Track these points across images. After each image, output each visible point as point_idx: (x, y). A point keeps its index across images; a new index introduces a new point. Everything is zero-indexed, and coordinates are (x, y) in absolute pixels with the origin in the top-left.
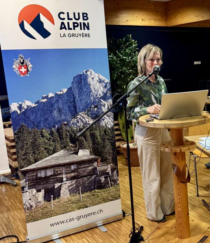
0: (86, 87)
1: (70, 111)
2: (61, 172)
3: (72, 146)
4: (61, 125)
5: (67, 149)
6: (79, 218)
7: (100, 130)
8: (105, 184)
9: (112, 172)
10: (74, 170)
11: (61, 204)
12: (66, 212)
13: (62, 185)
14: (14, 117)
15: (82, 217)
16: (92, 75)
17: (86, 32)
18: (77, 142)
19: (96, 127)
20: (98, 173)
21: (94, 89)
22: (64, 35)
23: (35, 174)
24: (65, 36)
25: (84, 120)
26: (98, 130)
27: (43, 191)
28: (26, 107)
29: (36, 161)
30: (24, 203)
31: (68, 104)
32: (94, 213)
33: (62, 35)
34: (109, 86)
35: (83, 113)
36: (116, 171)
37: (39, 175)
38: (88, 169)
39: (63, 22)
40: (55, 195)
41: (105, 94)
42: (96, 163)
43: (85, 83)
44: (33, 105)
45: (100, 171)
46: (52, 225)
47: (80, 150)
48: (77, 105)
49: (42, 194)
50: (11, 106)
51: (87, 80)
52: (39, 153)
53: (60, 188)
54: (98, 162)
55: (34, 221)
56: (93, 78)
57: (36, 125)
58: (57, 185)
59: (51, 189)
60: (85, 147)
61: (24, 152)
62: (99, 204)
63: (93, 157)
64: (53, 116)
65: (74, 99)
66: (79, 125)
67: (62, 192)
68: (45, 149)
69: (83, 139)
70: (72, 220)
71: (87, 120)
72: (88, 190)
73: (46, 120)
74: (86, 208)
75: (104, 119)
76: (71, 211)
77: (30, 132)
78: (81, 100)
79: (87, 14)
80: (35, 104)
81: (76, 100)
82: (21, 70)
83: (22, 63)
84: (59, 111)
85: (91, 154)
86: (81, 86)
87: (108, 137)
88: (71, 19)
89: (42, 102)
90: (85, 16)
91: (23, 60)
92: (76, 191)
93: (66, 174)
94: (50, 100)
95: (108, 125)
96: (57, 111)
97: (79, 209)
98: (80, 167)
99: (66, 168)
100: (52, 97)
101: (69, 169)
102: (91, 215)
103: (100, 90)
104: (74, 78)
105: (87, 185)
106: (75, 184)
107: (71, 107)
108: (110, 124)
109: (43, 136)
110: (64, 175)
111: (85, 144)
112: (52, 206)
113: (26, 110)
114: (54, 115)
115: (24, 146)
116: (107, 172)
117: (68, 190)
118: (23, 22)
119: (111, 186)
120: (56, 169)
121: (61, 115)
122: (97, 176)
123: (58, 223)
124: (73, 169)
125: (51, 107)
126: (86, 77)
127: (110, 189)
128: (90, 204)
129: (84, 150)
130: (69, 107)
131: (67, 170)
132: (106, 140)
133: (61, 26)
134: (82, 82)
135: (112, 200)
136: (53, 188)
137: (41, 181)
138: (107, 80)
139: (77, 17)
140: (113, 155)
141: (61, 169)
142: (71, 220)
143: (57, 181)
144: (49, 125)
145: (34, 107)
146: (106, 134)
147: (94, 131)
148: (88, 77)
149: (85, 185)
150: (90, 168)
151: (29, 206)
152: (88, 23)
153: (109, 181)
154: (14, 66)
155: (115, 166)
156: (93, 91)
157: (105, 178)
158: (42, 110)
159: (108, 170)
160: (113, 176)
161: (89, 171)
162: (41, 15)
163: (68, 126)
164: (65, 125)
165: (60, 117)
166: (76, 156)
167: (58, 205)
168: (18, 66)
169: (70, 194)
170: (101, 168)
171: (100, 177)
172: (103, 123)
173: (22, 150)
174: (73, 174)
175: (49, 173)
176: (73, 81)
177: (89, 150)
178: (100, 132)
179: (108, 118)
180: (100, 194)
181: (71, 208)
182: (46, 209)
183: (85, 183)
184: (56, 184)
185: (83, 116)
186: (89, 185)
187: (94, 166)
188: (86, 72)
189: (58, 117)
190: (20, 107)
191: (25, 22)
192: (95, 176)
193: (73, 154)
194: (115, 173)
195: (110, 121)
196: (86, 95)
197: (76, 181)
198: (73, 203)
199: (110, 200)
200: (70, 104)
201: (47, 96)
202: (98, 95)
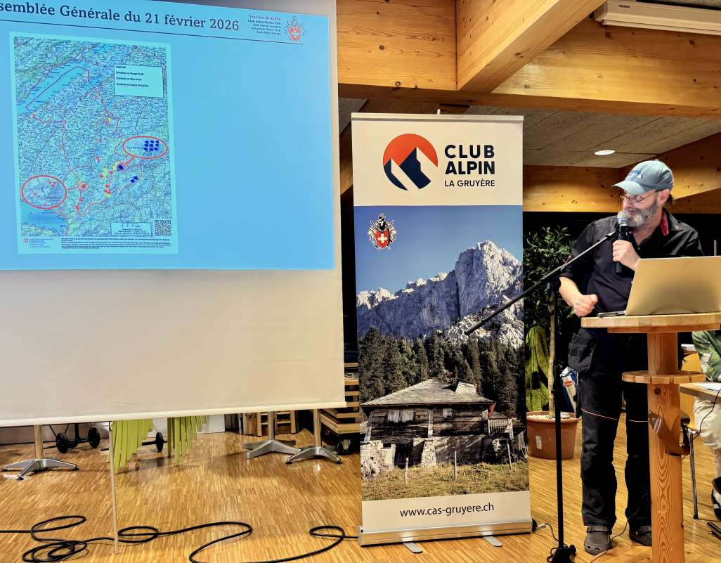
0: (479, 271)
1: (449, 311)
2: (426, 418)
3: (446, 374)
4: (432, 335)
5: (438, 379)
6: (450, 511)
7: (497, 350)
8: (501, 454)
9: (515, 435)
10: (446, 419)
11: (421, 477)
12: (428, 493)
13: (425, 442)
14: (362, 314)
15: (455, 509)
16: (491, 250)
17: (489, 176)
18: (456, 368)
19: (491, 344)
20: (489, 432)
21: (494, 275)
22: (452, 183)
23: (384, 415)
24: (453, 185)
26: (494, 350)
27: (393, 447)
28: (380, 300)
29: (388, 392)
30: (362, 462)
31: (446, 298)
32: (478, 508)
33: (448, 184)
34: (519, 273)
35: (470, 318)
36: (522, 433)
37: (390, 418)
38: (473, 420)
39: (452, 162)
40: (412, 459)
41: (512, 287)
42: (487, 411)
43: (477, 264)
44: (393, 297)
45: (493, 428)
46: (403, 513)
47: (460, 384)
48: (462, 302)
49: (391, 452)
50: (358, 296)
51: (482, 260)
52: (394, 378)
53: (421, 447)
54: (489, 411)
55: (375, 499)
56: (492, 257)
57: (392, 329)
59: (406, 446)
60: (468, 379)
61: (370, 374)
62: (487, 492)
63: (482, 399)
64: (421, 318)
65: (458, 292)
66: (462, 338)
67: (424, 454)
68: (404, 373)
69: (468, 365)
70: (438, 512)
72: (469, 461)
73: (410, 323)
74: (464, 495)
75: (507, 332)
76: (438, 495)
77: (383, 342)
78: (468, 295)
79: (492, 148)
80: (395, 296)
81: (460, 294)
82: (379, 239)
84: (432, 310)
85: (479, 394)
86: (472, 269)
87: (511, 366)
88: (466, 157)
89: (406, 292)
90: (489, 151)
91: (384, 223)
92: (448, 458)
93: (434, 423)
94: (419, 291)
95: (513, 343)
96: (428, 310)
97: (452, 493)
98: (457, 414)
99: (434, 412)
100: (422, 287)
101: (439, 415)
102: (472, 510)
103: (503, 278)
104: (461, 255)
105: (468, 450)
106: (447, 444)
107: (451, 305)
108: (517, 342)
109: (402, 351)
110: (429, 425)
111: (469, 374)
112: (406, 478)
113: (381, 304)
114: (422, 316)
115: (371, 363)
116: (506, 432)
117: (435, 453)
118: (390, 162)
119: (513, 460)
120: (418, 411)
121: (433, 317)
122: (488, 437)
123: (413, 513)
124: (446, 417)
125: (420, 303)
126: (481, 254)
127: (510, 466)
128: (471, 487)
129: (467, 384)
130: (448, 305)
131: (436, 415)
132: (508, 371)
133: (448, 168)
134: (473, 262)
135: (513, 490)
136: (410, 444)
137: (391, 428)
138: (517, 261)
139: (475, 153)
140: (517, 401)
141: (426, 413)
142: (435, 512)
143: (417, 432)
144: (413, 332)
145: (393, 301)
146: (508, 359)
147: (487, 352)
148: (485, 255)
149: (465, 450)
150: (476, 419)
151: (370, 470)
152: (493, 163)
153: (509, 451)
154: (370, 232)
155: (521, 424)
156: (492, 280)
157: (500, 442)
158: (406, 306)
159: (508, 428)
160: (516, 441)
161: (473, 426)
162: (419, 153)
163: (444, 337)
164: (439, 335)
165: (431, 321)
166: (452, 393)
167: (417, 479)
168: (375, 232)
169: (438, 462)
170: (495, 422)
171: (493, 439)
172: (504, 339)
173: (368, 370)
174: (444, 426)
175: (407, 416)
176: (457, 260)
177: (476, 385)
178: (497, 355)
179: (513, 329)
180: (490, 473)
181: (438, 488)
182: (397, 482)
183: (464, 446)
184: (415, 439)
186: (471, 450)
187: (482, 416)
188: (482, 246)
189: (429, 321)
190: (372, 299)
191: (393, 163)
192: (483, 436)
193: (448, 388)
194: (521, 436)
195: (517, 336)
196: (478, 284)
197: (450, 439)
198: (442, 479)
199: (508, 489)
200: (450, 300)
201: (415, 284)
202: (498, 286)
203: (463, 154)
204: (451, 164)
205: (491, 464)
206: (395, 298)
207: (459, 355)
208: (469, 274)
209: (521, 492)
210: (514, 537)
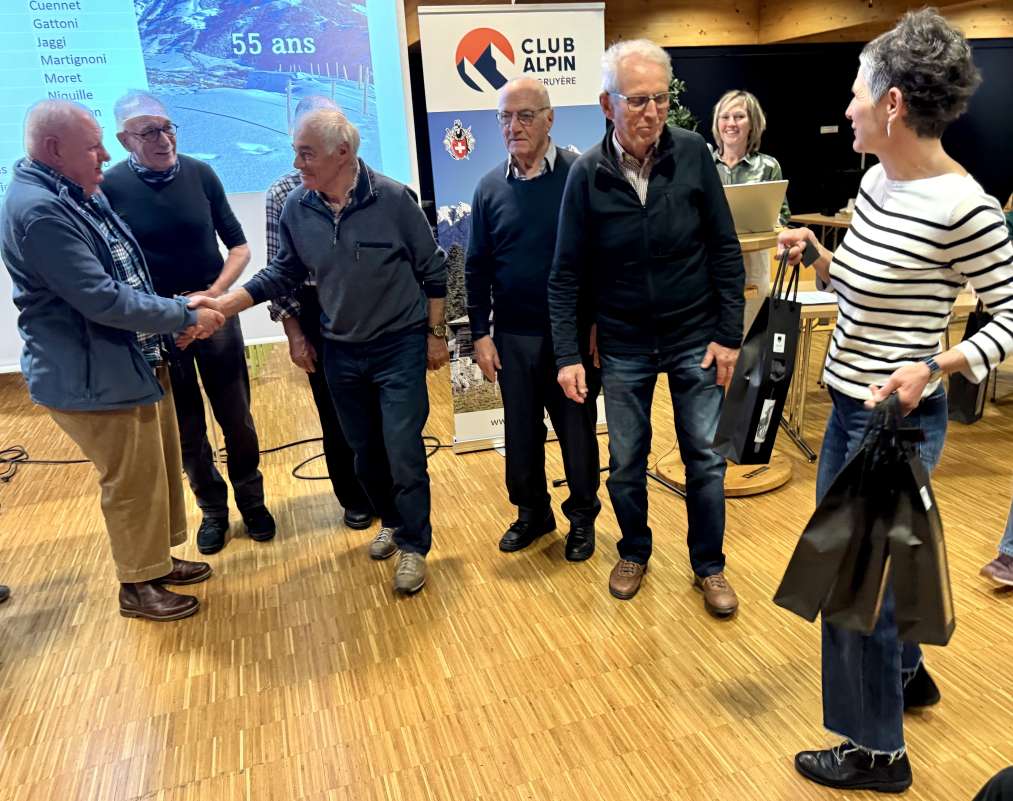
14: (444, 231)
17: (569, 73)
30: (452, 378)
46: (494, 423)
50: (438, 211)
55: (467, 412)
79: (571, 40)
82: (456, 148)
83: (459, 136)
88: (544, 51)
91: (461, 130)
113: (462, 220)
118: (463, 62)
133: (526, 64)
139: (554, 47)
151: (460, 386)
152: (573, 58)
154: (446, 141)
162: (493, 47)
168: (452, 140)
182: (486, 394)
190: (453, 215)
191: (466, 62)
203: (542, 49)
204: (529, 60)
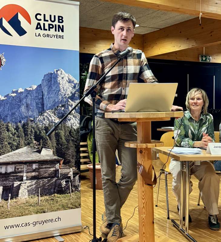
0: (55, 86)
1: (37, 108)
2: (22, 170)
3: (35, 144)
4: (27, 121)
5: (31, 147)
6: (35, 224)
7: (65, 130)
8: (66, 188)
9: (74, 177)
10: (35, 170)
11: (18, 205)
12: (22, 214)
13: (21, 184)
15: (38, 223)
16: (62, 74)
17: (60, 33)
18: (41, 140)
19: (61, 126)
20: (60, 176)
21: (63, 88)
24: (40, 36)
25: (50, 118)
26: (63, 130)
27: (1, 188)
31: (36, 100)
32: (51, 220)
33: (37, 35)
34: (78, 87)
35: (50, 111)
38: (50, 170)
40: (13, 195)
41: (73, 95)
42: (58, 164)
43: (54, 81)
45: (62, 173)
46: (6, 228)
47: (43, 149)
48: (45, 102)
51: (57, 79)
52: (2, 147)
53: (19, 187)
54: (60, 164)
56: (63, 78)
57: (2, 118)
58: (16, 184)
59: (9, 187)
60: (48, 146)
62: (57, 211)
63: (56, 157)
64: (21, 111)
65: (43, 97)
66: (45, 123)
67: (20, 191)
68: (9, 143)
69: (48, 138)
70: (28, 225)
71: (53, 118)
72: (47, 193)
73: (13, 114)
74: (44, 214)
75: (70, 120)
76: (28, 215)
78: (49, 98)
79: (62, 18)
80: (4, 97)
81: (44, 98)
84: (27, 107)
85: (54, 155)
86: (51, 84)
87: (72, 138)
88: (47, 21)
89: (11, 96)
92: (35, 193)
93: (27, 172)
94: (20, 95)
95: (74, 126)
96: (25, 107)
97: (37, 213)
98: (41, 167)
99: (27, 166)
100: (21, 93)
101: (30, 168)
102: (48, 222)
103: (68, 90)
104: (45, 75)
105: (47, 187)
106: (35, 184)
107: (39, 104)
108: (76, 125)
109: (8, 130)
110: (24, 174)
111: (48, 143)
112: (9, 206)
114: (21, 109)
116: (69, 175)
117: (27, 190)
118: (2, 19)
119: (72, 192)
120: (17, 166)
121: (28, 110)
122: (58, 179)
123: (12, 227)
124: (35, 168)
125: (20, 102)
126: (56, 76)
127: (71, 195)
128: (48, 209)
129: (48, 149)
130: (37, 104)
131: (28, 168)
132: (70, 142)
133: (37, 26)
134: (52, 80)
135: (72, 208)
136: (12, 186)
138: (76, 81)
139: (53, 19)
140: (76, 159)
141: (22, 167)
142: (26, 225)
143: (16, 178)
144: (16, 119)
145: (3, 100)
146: (71, 135)
147: (59, 131)
148: (58, 77)
149: (45, 187)
150: (52, 169)
152: (63, 26)
153: (70, 186)
155: (77, 171)
156: (62, 90)
157: (66, 182)
158: (11, 104)
159: (70, 174)
160: (74, 181)
161: (50, 173)
163: (34, 122)
164: (32, 121)
165: (27, 113)
166: (39, 154)
167: (15, 206)
169: (29, 195)
170: (63, 170)
171: (61, 180)
172: (69, 124)
174: (33, 174)
175: (10, 169)
176: (43, 78)
177: (53, 150)
178: (65, 132)
179: (74, 118)
180: (59, 199)
181: (28, 211)
182: (2, 209)
183: (45, 185)
184: (15, 182)
185: (50, 115)
186: (48, 187)
187: (55, 167)
188: (57, 71)
189: (25, 113)
192: (56, 178)
193: (36, 152)
194: (77, 177)
195: (76, 122)
196: (55, 93)
197: (37, 181)
198: (31, 205)
199: (69, 208)
200: (38, 101)
201: (17, 91)
202: (66, 94)
203: (46, 19)
204: (39, 24)
205: (60, 194)
206: (4, 99)
207: (43, 133)
208: (50, 87)
209: (77, 209)
210: (71, 235)
